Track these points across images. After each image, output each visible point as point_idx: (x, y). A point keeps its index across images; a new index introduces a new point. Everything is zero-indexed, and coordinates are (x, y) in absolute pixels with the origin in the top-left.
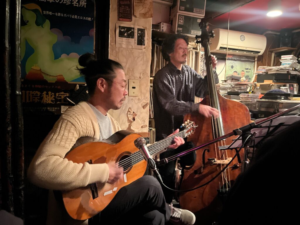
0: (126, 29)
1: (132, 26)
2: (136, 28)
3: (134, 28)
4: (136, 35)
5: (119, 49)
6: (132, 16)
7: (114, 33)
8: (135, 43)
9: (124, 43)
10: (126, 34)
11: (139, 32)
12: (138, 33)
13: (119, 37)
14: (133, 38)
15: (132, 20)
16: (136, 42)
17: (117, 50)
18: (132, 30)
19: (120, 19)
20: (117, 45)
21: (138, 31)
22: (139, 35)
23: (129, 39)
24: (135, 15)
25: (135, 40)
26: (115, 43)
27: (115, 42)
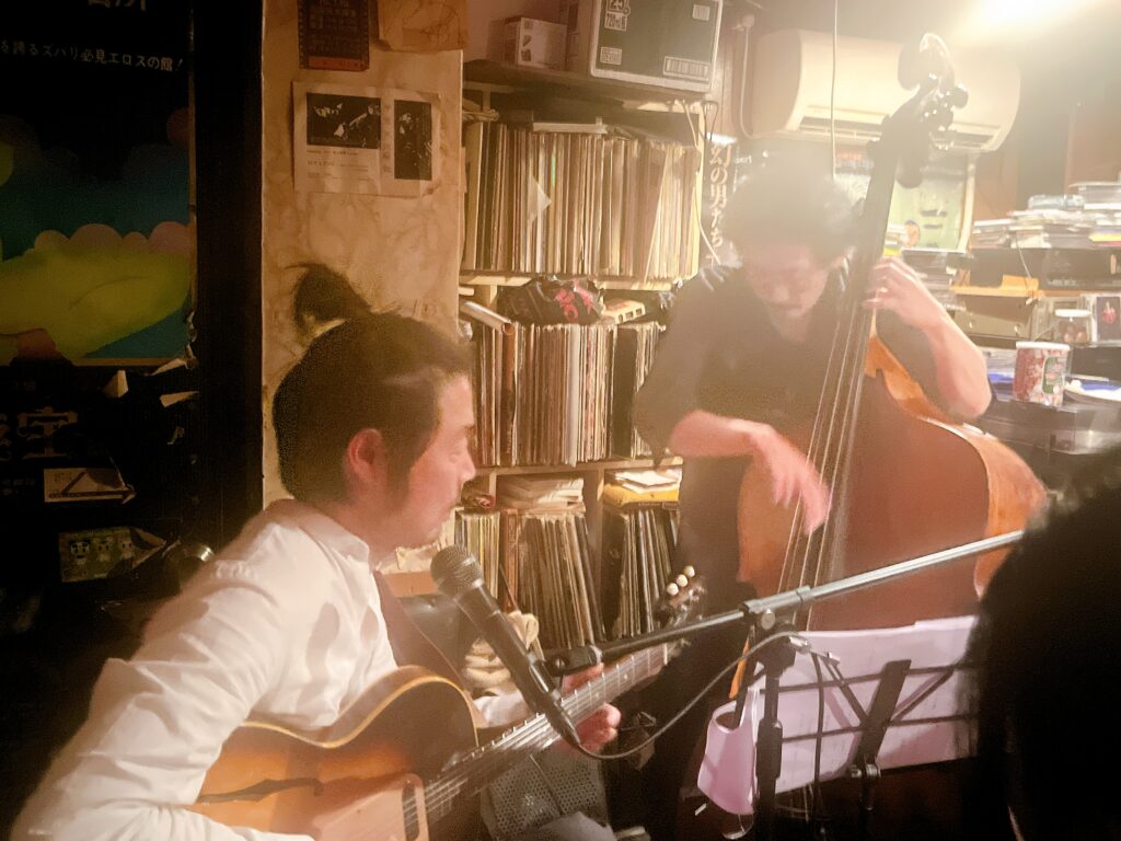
0: (339, 106)
1: (371, 93)
2: (391, 97)
3: (377, 102)
4: (387, 134)
5: (309, 202)
6: (367, 42)
7: (284, 125)
8: (385, 169)
9: (333, 170)
10: (340, 131)
11: (406, 118)
12: (398, 123)
13: (309, 143)
14: (374, 147)
15: (368, 62)
16: (391, 162)
17: (301, 204)
18: (371, 112)
19: (313, 60)
20: (302, 183)
21: (398, 113)
22: (402, 131)
23: (357, 150)
24: (382, 37)
25: (385, 156)
26: (289, 174)
27: (289, 168)
